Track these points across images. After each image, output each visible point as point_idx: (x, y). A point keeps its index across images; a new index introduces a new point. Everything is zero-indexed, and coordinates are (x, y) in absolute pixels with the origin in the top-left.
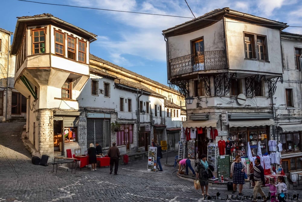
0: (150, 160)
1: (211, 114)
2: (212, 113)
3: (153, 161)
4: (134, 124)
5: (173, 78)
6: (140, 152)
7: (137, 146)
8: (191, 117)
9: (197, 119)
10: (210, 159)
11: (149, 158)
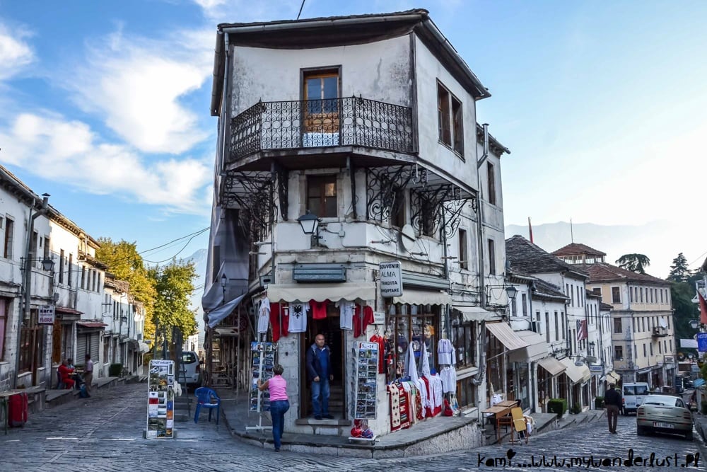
0: (153, 401)
1: (353, 265)
2: (356, 265)
3: (163, 403)
4: (12, 298)
5: (266, 155)
6: (23, 387)
7: (14, 368)
8: (296, 271)
9: (317, 277)
10: (362, 383)
11: (151, 396)
